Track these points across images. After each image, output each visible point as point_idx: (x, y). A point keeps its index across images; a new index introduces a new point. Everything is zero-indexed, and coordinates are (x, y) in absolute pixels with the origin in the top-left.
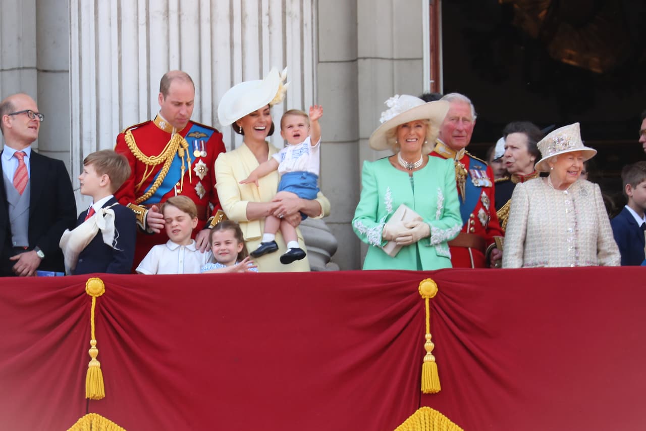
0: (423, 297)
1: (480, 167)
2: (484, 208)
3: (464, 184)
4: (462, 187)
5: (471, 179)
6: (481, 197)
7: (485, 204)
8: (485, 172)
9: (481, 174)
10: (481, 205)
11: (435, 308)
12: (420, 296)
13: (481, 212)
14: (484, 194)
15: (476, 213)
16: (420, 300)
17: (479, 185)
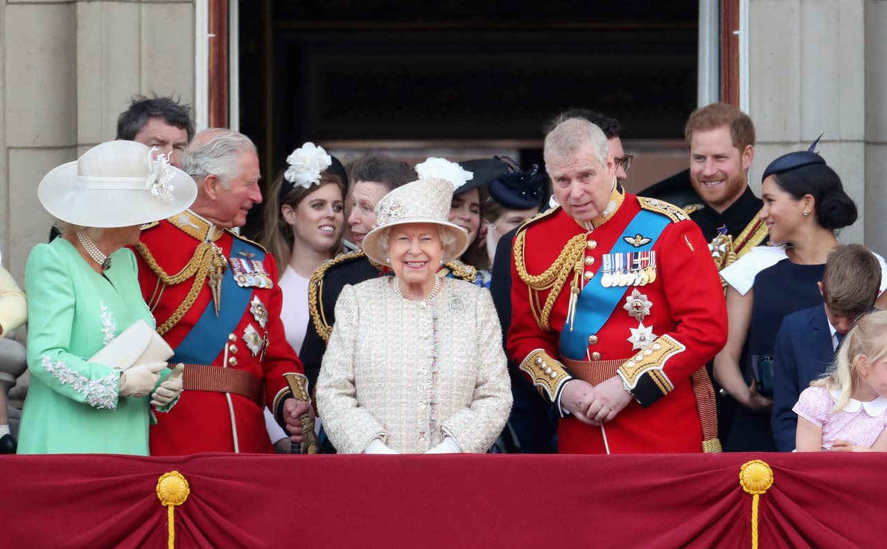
0: (164, 504)
1: (252, 255)
2: (256, 324)
3: (220, 281)
4: (216, 287)
5: (234, 273)
6: (250, 306)
7: (257, 318)
8: (260, 263)
9: (252, 267)
10: (249, 318)
11: (184, 523)
12: (158, 502)
13: (250, 331)
14: (256, 301)
15: (240, 331)
16: (158, 507)
17: (247, 285)
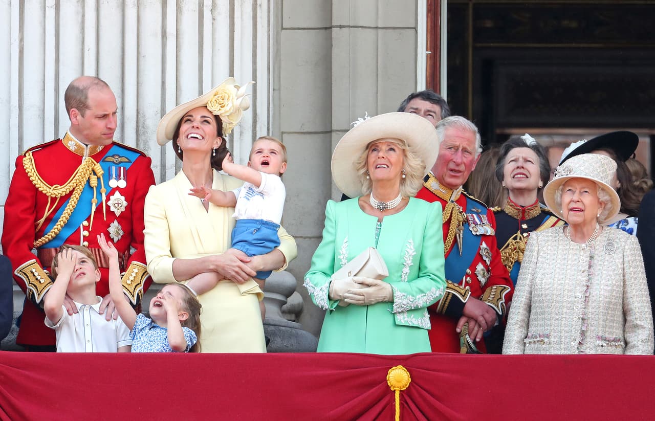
0: (392, 389)
1: (480, 211)
2: (484, 262)
3: (462, 232)
4: (459, 235)
5: (469, 225)
6: (480, 248)
7: (485, 258)
8: (485, 216)
9: (481, 220)
10: (479, 258)
11: (407, 403)
12: (388, 387)
13: (480, 267)
14: (484, 245)
15: (473, 268)
16: (388, 392)
17: (478, 234)
